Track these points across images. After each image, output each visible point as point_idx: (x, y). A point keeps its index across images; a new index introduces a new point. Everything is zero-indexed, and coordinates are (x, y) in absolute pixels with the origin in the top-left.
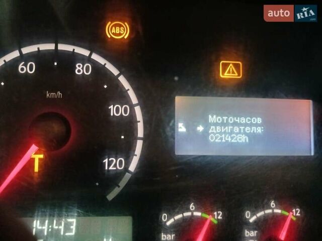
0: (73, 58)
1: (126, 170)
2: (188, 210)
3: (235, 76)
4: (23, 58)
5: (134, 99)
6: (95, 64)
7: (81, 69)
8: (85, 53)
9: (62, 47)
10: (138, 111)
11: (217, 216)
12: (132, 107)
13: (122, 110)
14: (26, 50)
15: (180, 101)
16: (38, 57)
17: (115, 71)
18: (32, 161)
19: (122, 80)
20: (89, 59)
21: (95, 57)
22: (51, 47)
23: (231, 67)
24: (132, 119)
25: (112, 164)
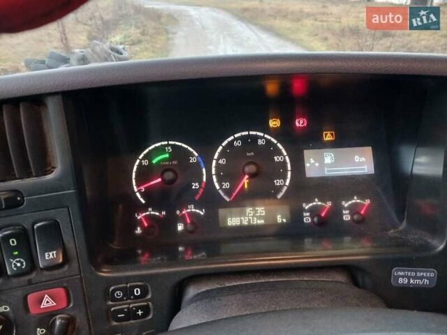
0: (257, 137)
1: (285, 185)
2: (315, 201)
3: (331, 139)
4: (236, 139)
5: (285, 153)
6: (266, 139)
7: (260, 142)
8: (262, 134)
9: (251, 133)
10: (287, 158)
11: (329, 204)
12: (284, 157)
13: (280, 159)
14: (236, 136)
15: (306, 152)
16: (241, 138)
17: (275, 142)
18: (244, 184)
19: (279, 145)
20: (263, 137)
21: (266, 136)
22: (246, 133)
23: (329, 135)
24: (285, 162)
25: (278, 182)
